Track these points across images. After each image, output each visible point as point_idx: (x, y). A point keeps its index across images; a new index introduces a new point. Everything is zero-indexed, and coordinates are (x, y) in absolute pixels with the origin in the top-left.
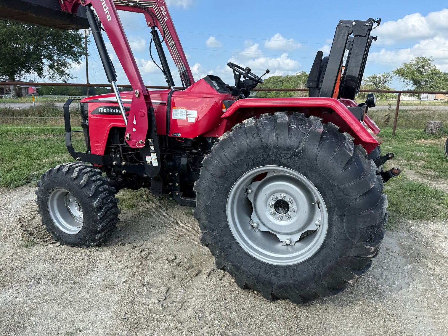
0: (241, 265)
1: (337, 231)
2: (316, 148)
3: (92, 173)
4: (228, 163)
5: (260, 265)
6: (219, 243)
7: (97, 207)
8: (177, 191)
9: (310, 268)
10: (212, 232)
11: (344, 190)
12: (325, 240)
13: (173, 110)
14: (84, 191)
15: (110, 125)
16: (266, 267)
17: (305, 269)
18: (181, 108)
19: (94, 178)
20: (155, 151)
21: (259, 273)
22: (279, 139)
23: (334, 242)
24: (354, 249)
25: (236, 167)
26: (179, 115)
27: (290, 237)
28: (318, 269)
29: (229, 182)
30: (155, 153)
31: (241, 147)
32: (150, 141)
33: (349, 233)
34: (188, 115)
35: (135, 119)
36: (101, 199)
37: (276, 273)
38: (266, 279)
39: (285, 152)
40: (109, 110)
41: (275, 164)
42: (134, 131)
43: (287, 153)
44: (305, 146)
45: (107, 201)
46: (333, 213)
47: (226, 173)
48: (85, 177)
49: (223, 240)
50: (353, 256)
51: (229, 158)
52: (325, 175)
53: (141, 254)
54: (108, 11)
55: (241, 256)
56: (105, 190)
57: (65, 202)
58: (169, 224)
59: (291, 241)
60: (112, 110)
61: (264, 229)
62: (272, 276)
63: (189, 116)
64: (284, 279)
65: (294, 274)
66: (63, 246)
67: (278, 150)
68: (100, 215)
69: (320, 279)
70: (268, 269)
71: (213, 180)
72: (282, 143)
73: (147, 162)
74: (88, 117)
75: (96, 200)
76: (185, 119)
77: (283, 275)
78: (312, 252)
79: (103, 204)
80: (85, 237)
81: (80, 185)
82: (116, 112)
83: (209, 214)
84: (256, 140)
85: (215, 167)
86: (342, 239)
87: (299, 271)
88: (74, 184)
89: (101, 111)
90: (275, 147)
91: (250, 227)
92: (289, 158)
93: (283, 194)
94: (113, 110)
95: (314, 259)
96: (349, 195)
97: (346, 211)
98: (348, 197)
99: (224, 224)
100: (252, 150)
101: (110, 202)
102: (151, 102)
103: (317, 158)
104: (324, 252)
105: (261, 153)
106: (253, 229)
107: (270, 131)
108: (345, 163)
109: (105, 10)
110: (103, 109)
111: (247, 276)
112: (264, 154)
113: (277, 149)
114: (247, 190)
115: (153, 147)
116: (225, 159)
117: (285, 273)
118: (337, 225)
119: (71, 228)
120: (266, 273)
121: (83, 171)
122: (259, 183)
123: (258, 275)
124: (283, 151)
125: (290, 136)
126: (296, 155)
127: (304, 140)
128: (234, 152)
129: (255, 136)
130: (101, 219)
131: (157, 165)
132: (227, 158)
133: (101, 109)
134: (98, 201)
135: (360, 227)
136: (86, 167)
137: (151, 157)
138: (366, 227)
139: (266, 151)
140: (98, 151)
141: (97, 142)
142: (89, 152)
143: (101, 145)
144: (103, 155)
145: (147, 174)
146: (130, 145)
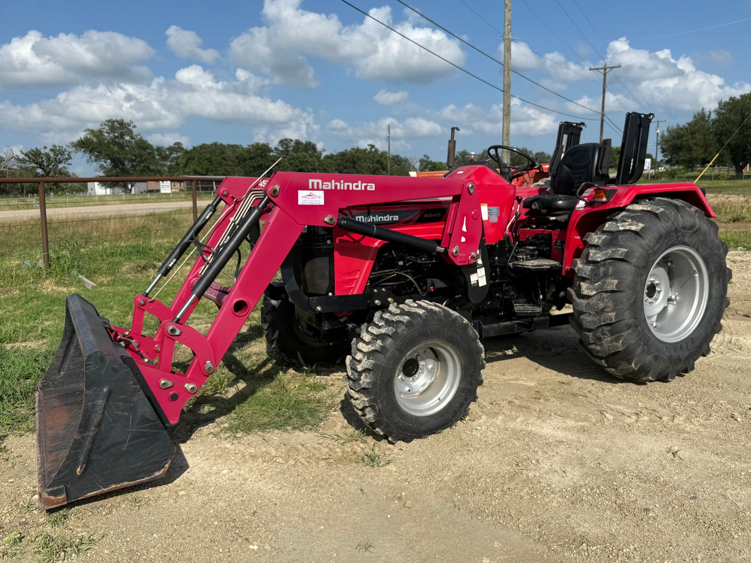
0: (659, 352)
6: (642, 339)
9: (702, 331)
12: (708, 304)
20: (484, 265)
30: (483, 268)
32: (478, 252)
34: (490, 213)
35: (464, 224)
37: (681, 348)
39: (689, 231)
40: (374, 218)
42: (462, 241)
43: (691, 231)
46: (713, 279)
47: (648, 262)
60: (379, 218)
62: (679, 352)
65: (693, 342)
73: (472, 283)
76: (487, 218)
78: (699, 318)
82: (388, 220)
89: (360, 221)
90: (684, 228)
94: (382, 217)
95: (703, 323)
100: (668, 233)
104: (708, 314)
110: (363, 217)
112: (675, 236)
115: (481, 261)
117: (687, 344)
120: (675, 351)
128: (655, 239)
131: (485, 284)
133: (360, 217)
137: (477, 275)
139: (676, 233)
140: (351, 288)
141: (349, 274)
142: (330, 294)
143: (359, 276)
144: (361, 292)
145: (471, 300)
146: (458, 262)
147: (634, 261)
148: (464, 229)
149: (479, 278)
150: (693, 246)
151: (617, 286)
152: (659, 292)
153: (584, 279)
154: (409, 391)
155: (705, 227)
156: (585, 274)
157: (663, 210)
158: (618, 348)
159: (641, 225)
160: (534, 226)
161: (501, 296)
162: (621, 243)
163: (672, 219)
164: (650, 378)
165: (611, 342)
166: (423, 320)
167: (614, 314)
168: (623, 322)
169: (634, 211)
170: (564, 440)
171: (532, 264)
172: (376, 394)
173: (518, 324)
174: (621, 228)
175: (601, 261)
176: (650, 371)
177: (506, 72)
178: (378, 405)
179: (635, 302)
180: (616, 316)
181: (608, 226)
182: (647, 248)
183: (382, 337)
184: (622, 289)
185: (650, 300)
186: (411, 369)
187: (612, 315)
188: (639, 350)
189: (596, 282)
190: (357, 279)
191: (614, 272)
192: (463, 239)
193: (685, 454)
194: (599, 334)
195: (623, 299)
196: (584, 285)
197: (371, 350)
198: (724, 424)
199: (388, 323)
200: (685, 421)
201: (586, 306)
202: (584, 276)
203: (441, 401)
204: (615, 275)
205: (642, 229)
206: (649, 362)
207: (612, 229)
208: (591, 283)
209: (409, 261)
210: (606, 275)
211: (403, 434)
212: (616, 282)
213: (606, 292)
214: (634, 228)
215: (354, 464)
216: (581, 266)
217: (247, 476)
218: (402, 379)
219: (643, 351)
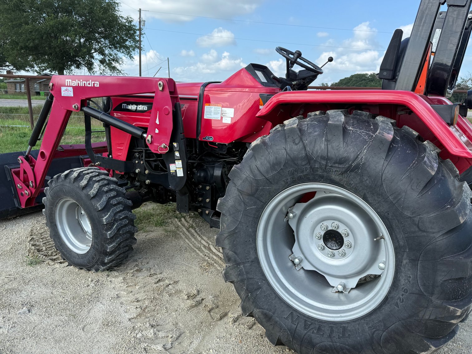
0: (274, 313)
1: (406, 281)
2: (382, 161)
3: (106, 182)
4: (260, 177)
5: (299, 316)
6: (246, 282)
7: (108, 224)
8: (207, 208)
9: (367, 328)
10: (237, 267)
11: (420, 224)
12: (389, 292)
13: (205, 107)
14: (93, 203)
16: (306, 321)
17: (358, 329)
18: (216, 105)
19: (106, 188)
20: (181, 158)
21: (297, 327)
22: (330, 146)
23: (401, 297)
24: (431, 308)
25: (271, 183)
26: (212, 114)
27: (344, 281)
28: (377, 332)
29: (261, 202)
30: (181, 161)
31: (277, 155)
32: (175, 145)
33: (424, 285)
34: (223, 114)
35: (158, 118)
36: (113, 214)
37: (319, 329)
38: (305, 337)
39: (337, 165)
40: (132, 106)
41: (324, 181)
42: (156, 132)
43: (340, 166)
44: (366, 159)
45: (120, 216)
46: (403, 256)
47: (257, 190)
48: (96, 186)
49: (251, 278)
50: (429, 319)
51: (261, 171)
52: (393, 200)
53: (157, 285)
55: (273, 302)
56: (119, 203)
57: (76, 214)
58: (199, 249)
59: (344, 287)
60: (136, 106)
61: (309, 267)
62: (313, 332)
63: (225, 115)
64: (329, 340)
65: (343, 334)
66: (72, 267)
67: (327, 163)
68: (110, 234)
69: (380, 345)
70: (309, 323)
71: (240, 198)
72: (333, 153)
73: (171, 171)
75: (107, 214)
76: (220, 119)
77: (328, 332)
79: (116, 220)
80: (93, 258)
81: (88, 195)
82: (140, 109)
83: (234, 241)
84: (299, 147)
85: (243, 181)
86: (413, 294)
87: (350, 331)
88: (82, 194)
89: (124, 108)
90: (323, 158)
91: (290, 264)
92: (342, 174)
93: (336, 222)
95: (373, 317)
96: (427, 232)
97: (422, 254)
98: (425, 234)
99: (253, 258)
100: (292, 161)
101: (123, 218)
102: (177, 97)
103: (382, 175)
105: (303, 166)
106: (294, 267)
107: (319, 135)
108: (423, 184)
110: (126, 105)
111: (281, 329)
112: (308, 167)
113: (325, 161)
114: (287, 213)
115: (178, 153)
116: (256, 172)
117: (332, 331)
118: (407, 272)
119: (81, 246)
120: (305, 328)
121: (94, 179)
122: (304, 205)
123: (295, 330)
124: (334, 163)
125: (345, 144)
126: (352, 171)
127: (364, 150)
128: (269, 162)
129: (297, 141)
130: (111, 238)
131: (182, 175)
132: (259, 171)
133: (124, 105)
134: (109, 216)
135: (440, 278)
136: (100, 174)
137: (175, 166)
138: (450, 280)
139: (310, 163)
141: (119, 145)
142: (110, 156)
143: (123, 149)
146: (152, 149)
148: (157, 122)
149: (177, 168)
150: (355, 191)
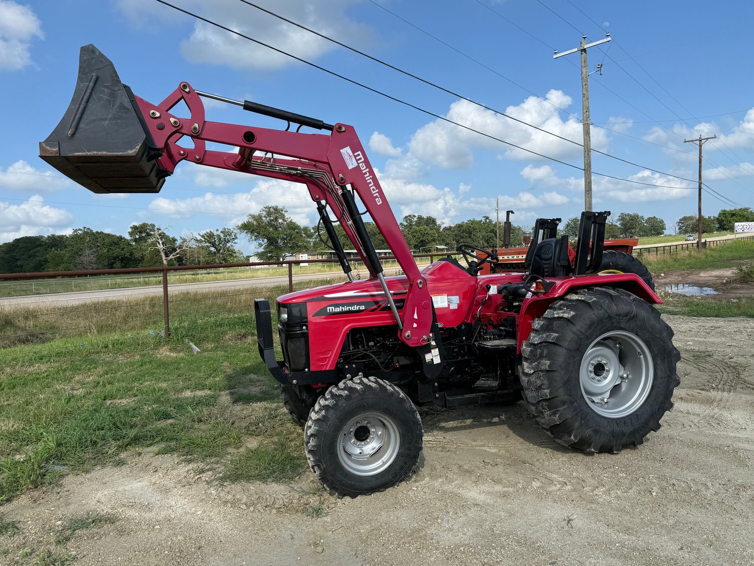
0: (600, 427)
1: (661, 372)
4: (583, 336)
5: (612, 421)
6: (579, 414)
8: (436, 392)
9: (647, 408)
11: (663, 339)
13: (434, 298)
15: (347, 327)
16: (617, 422)
18: (442, 295)
20: (437, 346)
21: (613, 429)
22: (618, 308)
23: (660, 382)
25: (588, 338)
26: (440, 303)
28: (653, 407)
30: (437, 348)
32: (431, 336)
35: (416, 313)
37: (625, 423)
39: (624, 318)
40: (343, 308)
42: (414, 326)
43: (627, 318)
44: (636, 311)
47: (580, 345)
51: (582, 331)
52: (651, 331)
54: (377, 194)
60: (348, 308)
62: (623, 427)
63: (451, 303)
65: (638, 419)
67: (619, 317)
70: (619, 422)
71: (570, 354)
72: (621, 311)
73: (427, 361)
74: (307, 322)
77: (630, 422)
78: (645, 396)
82: (356, 309)
84: (602, 312)
86: (665, 377)
87: (640, 415)
89: (331, 311)
90: (617, 315)
92: (627, 323)
93: (599, 358)
94: (350, 308)
95: (649, 400)
100: (601, 321)
103: (645, 319)
104: (654, 392)
105: (607, 322)
109: (373, 192)
110: (333, 308)
112: (610, 322)
115: (434, 342)
117: (631, 420)
120: (618, 427)
123: (613, 431)
125: (625, 305)
126: (631, 319)
127: (634, 307)
128: (587, 325)
129: (599, 308)
131: (439, 361)
133: (331, 308)
137: (431, 355)
139: (610, 320)
140: (324, 365)
141: (323, 353)
142: (306, 370)
143: (331, 356)
144: (333, 368)
145: (427, 376)
146: (410, 344)
147: (565, 344)
148: (416, 316)
149: (434, 356)
150: (631, 331)
151: (549, 366)
152: (608, 371)
153: (526, 359)
154: (361, 453)
155: (642, 312)
156: (526, 355)
157: (595, 299)
158: (556, 421)
159: (572, 313)
160: (507, 310)
161: (469, 371)
162: (555, 328)
163: (605, 308)
164: (593, 450)
165: (551, 415)
166: (360, 394)
167: (548, 391)
168: (558, 399)
169: (571, 301)
170: (481, 504)
171: (489, 344)
172: (321, 455)
173: (482, 396)
174: (556, 316)
175: (538, 344)
176: (591, 443)
177: (586, 153)
178: (323, 465)
179: (568, 380)
180: (550, 393)
181: (548, 313)
182: (579, 333)
183: (326, 407)
184: (555, 369)
185: (598, 378)
186: (362, 435)
187: (547, 391)
188: (577, 424)
189: (534, 362)
190: (330, 358)
191: (548, 354)
192: (415, 325)
193: (577, 523)
194: (540, 408)
195: (557, 378)
196: (525, 364)
197: (316, 418)
198: (638, 497)
199: (333, 396)
200: (604, 493)
201: (527, 383)
202: (526, 356)
203: (384, 463)
204: (548, 357)
205: (573, 316)
206: (589, 436)
207: (549, 316)
208: (531, 364)
209: (378, 342)
210: (541, 356)
211: (347, 491)
212: (548, 362)
213: (542, 371)
214: (566, 315)
215: (299, 514)
216: (525, 347)
217: (214, 517)
218: (354, 443)
219: (581, 425)
